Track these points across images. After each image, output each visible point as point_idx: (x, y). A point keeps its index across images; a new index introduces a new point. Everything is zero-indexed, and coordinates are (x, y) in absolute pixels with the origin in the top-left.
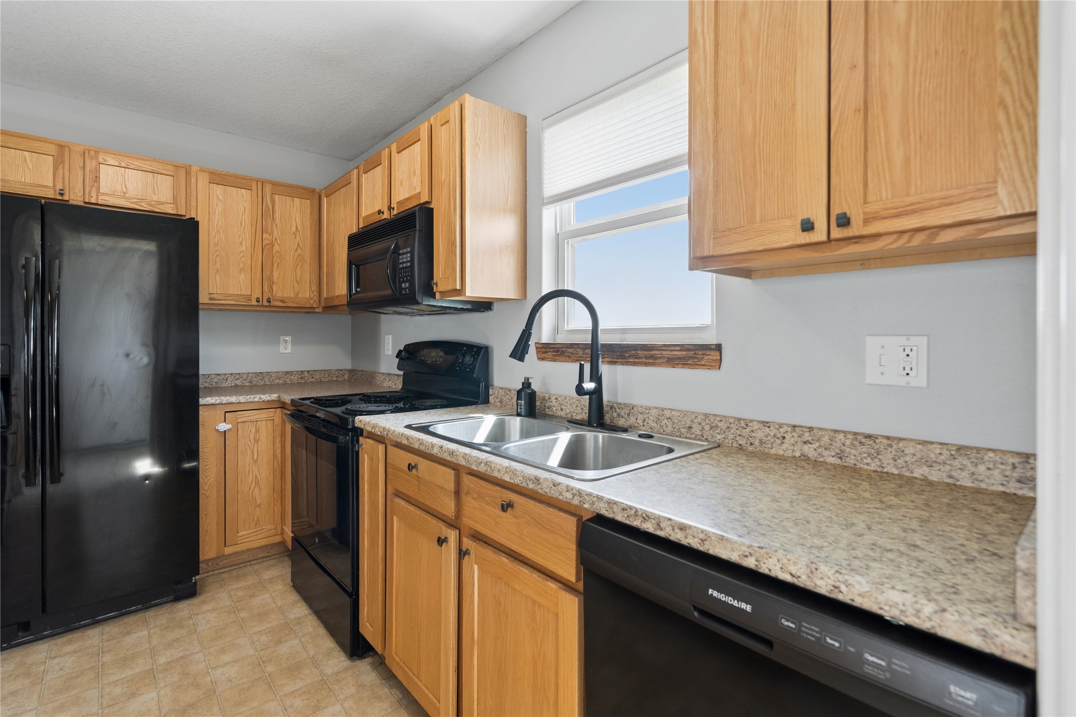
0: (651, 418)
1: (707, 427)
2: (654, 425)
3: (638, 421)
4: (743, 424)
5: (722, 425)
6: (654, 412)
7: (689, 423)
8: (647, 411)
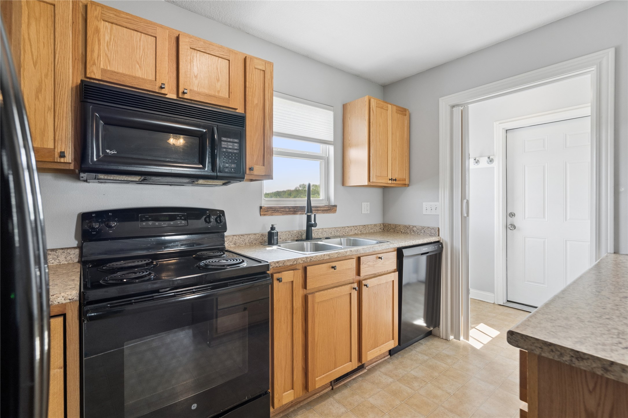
0: (319, 232)
1: (336, 231)
2: (321, 235)
3: (315, 235)
4: (344, 228)
5: (339, 230)
6: (320, 230)
7: (331, 231)
8: (318, 230)
